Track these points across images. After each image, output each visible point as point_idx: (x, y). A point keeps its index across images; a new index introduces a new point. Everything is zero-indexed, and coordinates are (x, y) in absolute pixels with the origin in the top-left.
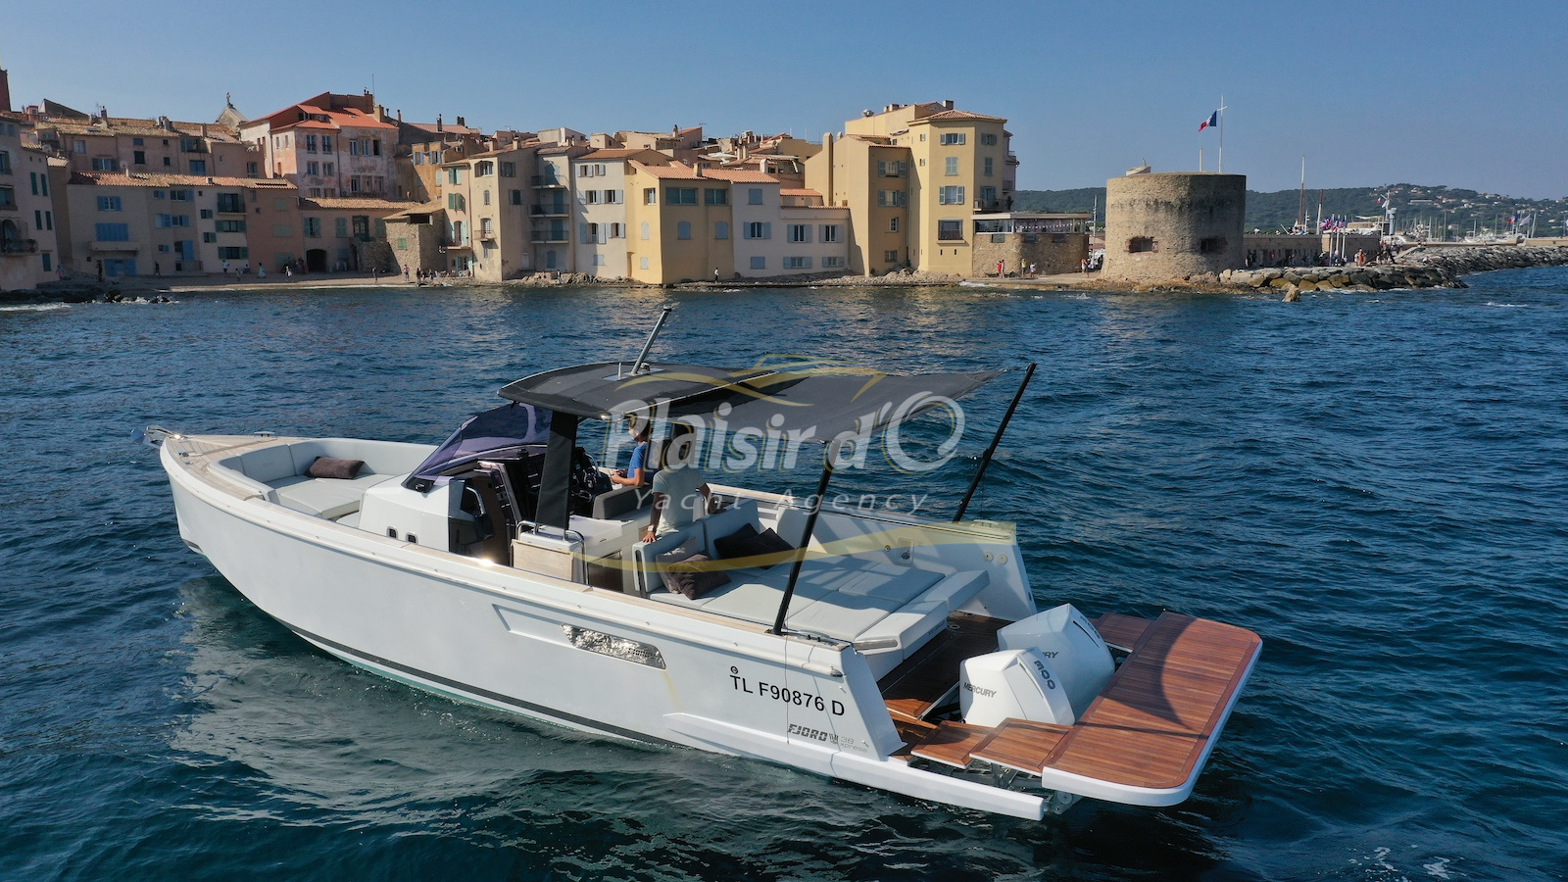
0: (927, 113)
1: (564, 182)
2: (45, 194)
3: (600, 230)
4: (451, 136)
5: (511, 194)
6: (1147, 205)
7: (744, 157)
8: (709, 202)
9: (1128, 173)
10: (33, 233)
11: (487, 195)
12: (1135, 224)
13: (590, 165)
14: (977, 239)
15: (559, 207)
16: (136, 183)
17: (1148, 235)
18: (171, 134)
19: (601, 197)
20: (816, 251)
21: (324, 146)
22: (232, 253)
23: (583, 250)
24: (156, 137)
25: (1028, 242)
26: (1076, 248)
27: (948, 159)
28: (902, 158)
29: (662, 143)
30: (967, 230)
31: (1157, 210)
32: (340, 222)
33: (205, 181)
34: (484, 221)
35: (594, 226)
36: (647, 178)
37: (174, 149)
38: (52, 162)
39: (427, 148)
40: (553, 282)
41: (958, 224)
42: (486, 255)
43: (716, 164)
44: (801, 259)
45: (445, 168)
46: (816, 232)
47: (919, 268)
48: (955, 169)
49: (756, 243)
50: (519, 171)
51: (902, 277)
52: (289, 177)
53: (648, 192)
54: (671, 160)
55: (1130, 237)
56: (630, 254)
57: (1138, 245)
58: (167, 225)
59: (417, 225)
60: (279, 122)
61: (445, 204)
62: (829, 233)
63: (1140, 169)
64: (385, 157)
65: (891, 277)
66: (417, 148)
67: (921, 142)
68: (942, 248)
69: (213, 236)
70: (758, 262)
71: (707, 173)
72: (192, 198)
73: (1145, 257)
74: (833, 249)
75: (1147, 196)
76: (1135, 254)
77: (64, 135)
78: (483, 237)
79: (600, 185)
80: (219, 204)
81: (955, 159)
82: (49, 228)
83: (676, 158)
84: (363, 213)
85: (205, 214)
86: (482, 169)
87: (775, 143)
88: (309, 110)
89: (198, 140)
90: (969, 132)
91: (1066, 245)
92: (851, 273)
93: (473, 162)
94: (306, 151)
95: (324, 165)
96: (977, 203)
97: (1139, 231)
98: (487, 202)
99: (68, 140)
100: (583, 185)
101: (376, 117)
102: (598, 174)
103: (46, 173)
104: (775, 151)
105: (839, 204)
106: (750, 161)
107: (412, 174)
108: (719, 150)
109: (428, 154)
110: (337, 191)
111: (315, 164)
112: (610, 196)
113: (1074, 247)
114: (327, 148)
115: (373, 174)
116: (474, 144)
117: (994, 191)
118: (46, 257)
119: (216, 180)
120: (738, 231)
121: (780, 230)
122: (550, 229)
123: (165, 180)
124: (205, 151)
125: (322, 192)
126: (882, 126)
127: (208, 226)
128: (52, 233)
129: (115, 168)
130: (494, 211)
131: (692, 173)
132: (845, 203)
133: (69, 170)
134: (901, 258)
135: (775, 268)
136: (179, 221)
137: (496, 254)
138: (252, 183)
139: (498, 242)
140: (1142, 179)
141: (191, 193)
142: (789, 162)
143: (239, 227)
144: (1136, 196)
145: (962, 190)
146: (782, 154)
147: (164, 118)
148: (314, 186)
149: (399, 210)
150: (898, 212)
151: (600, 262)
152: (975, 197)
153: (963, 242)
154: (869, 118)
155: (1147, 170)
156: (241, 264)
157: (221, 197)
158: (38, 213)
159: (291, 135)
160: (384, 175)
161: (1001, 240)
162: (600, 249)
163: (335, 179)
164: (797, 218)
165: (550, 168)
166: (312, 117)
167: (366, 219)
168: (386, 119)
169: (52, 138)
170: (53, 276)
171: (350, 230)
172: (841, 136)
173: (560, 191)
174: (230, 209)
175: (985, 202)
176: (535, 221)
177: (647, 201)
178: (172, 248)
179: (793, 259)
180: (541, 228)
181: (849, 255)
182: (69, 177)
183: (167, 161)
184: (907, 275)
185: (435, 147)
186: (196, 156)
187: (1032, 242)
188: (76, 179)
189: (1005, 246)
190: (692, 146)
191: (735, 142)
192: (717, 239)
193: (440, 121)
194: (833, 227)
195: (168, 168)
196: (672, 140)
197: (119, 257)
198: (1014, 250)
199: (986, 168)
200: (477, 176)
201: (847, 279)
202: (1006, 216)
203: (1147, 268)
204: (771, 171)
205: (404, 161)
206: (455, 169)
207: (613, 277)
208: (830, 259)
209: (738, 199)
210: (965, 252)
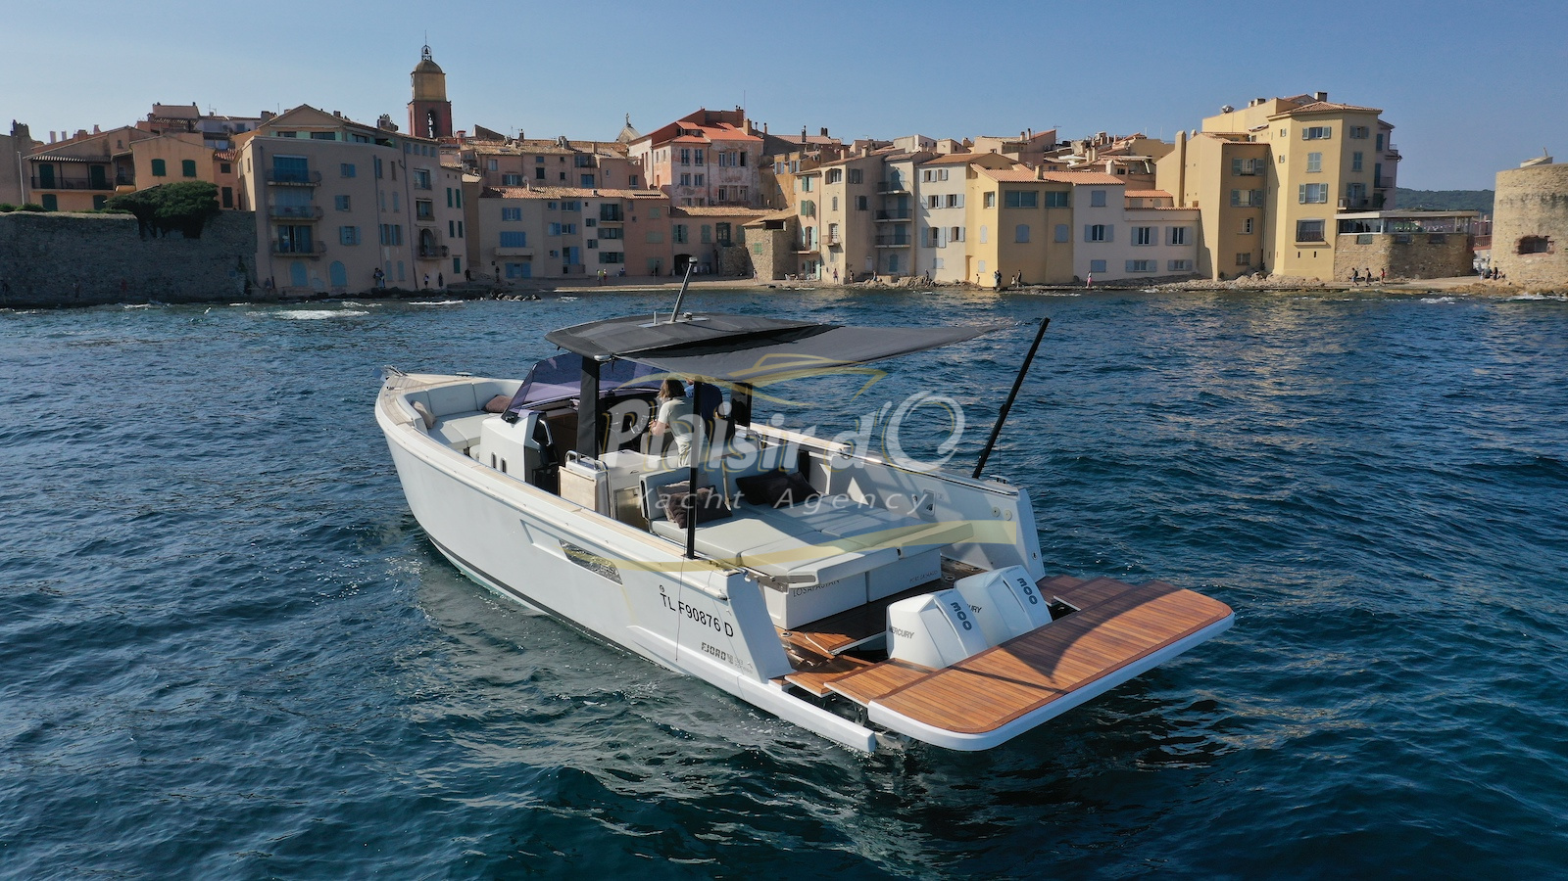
0: (1292, 108)
1: (908, 187)
2: (458, 206)
3: (941, 234)
4: (811, 147)
5: (858, 200)
6: (1543, 200)
7: (1093, 159)
8: (1049, 204)
9: (1523, 165)
10: (445, 239)
11: (835, 201)
12: (1527, 222)
13: (934, 170)
14: (1341, 240)
15: (903, 212)
16: (534, 196)
17: (1542, 234)
18: (567, 152)
19: (942, 201)
20: (1162, 254)
21: (696, 158)
22: (610, 258)
23: (923, 253)
24: (554, 155)
25: (1399, 243)
26: (1458, 249)
27: (1310, 155)
28: (1259, 155)
29: (1008, 147)
30: (1330, 231)
31: (1554, 206)
32: (705, 229)
33: (589, 193)
34: (832, 226)
35: (935, 230)
36: (988, 182)
37: (569, 166)
38: (466, 178)
39: (787, 159)
40: (893, 285)
41: (1320, 223)
42: (832, 259)
43: (1063, 167)
44: (1144, 263)
45: (799, 177)
46: (1162, 235)
47: (1274, 272)
48: (1318, 165)
49: (1098, 246)
50: (866, 177)
51: (1254, 281)
52: (665, 189)
53: (988, 195)
54: (1014, 162)
55: (1521, 236)
56: (968, 257)
57: (1529, 245)
58: (558, 233)
59: (772, 231)
60: (659, 138)
61: (797, 211)
62: (1178, 236)
63: (1538, 160)
64: (750, 168)
65: (1242, 282)
66: (779, 158)
67: (1281, 138)
68: (1300, 250)
69: (596, 241)
70: (1098, 266)
71: (1049, 175)
72: (579, 209)
73: (1538, 259)
74: (1179, 252)
75: (1542, 190)
76: (1526, 255)
77: (481, 155)
78: (830, 241)
79: (941, 189)
80: (601, 213)
81: (1318, 155)
82: (461, 235)
83: (1022, 161)
84: (726, 221)
85: (590, 223)
86: (832, 176)
87: (1127, 144)
88: (685, 126)
89: (589, 156)
90: (1336, 126)
91: (1445, 246)
92: (1199, 277)
93: (824, 170)
94: (680, 163)
95: (696, 176)
96: (1341, 201)
97: (1531, 230)
98: (835, 208)
99: (484, 159)
100: (926, 190)
101: (744, 130)
102: (940, 179)
103: (460, 187)
104: (1128, 152)
105: (1189, 205)
106: (1099, 163)
107: (773, 183)
108: (1071, 152)
109: (787, 164)
110: (706, 199)
111: (688, 176)
112: (952, 200)
113: (1455, 249)
114: (699, 160)
115: (739, 184)
116: (830, 152)
117: (1364, 189)
118: (456, 261)
119: (600, 192)
120: (1079, 233)
121: (1123, 233)
122: (893, 233)
123: (557, 193)
124: (595, 166)
125: (693, 200)
126: (1238, 123)
127: (591, 233)
128: (463, 240)
129: (520, 184)
130: (841, 217)
131: (1034, 176)
132: (1196, 204)
133: (481, 186)
134: (1254, 261)
135: (1116, 272)
136: (568, 229)
137: (841, 259)
138: (630, 194)
139: (843, 246)
140: (1538, 171)
141: (579, 203)
142: (1142, 163)
143: (618, 234)
144: (1529, 191)
145: (1325, 187)
146: (1134, 154)
147: (563, 137)
148: (686, 196)
149: (759, 217)
150: (1253, 212)
151: (938, 266)
152: (1339, 195)
153: (1324, 243)
154: (1228, 114)
155: (1549, 161)
156: (618, 267)
157: (604, 207)
158: (451, 223)
159: (668, 149)
160: (749, 185)
161: (1368, 241)
162: (940, 253)
163: (704, 189)
164: (1142, 219)
165: (896, 174)
166: (688, 132)
167: (728, 226)
168: (753, 132)
169: (472, 158)
170: (461, 278)
171: (713, 237)
172: (1195, 134)
173: (904, 196)
174: (611, 218)
175: (1352, 200)
176: (879, 226)
177: (987, 204)
178: (561, 253)
179: (1137, 263)
180: (886, 232)
181: (1198, 257)
182: (481, 191)
183: (562, 176)
184: (1259, 279)
185: (794, 157)
186: (586, 171)
187: (1405, 243)
188: (487, 193)
189: (1371, 248)
190: (1043, 149)
191: (1087, 145)
192: (1056, 242)
193: (804, 133)
194: (1181, 229)
195: (563, 182)
196: (1019, 143)
197: (518, 261)
198: (1382, 252)
199: (1355, 164)
200: (827, 183)
201: (1193, 283)
202: (1375, 215)
203: (1539, 271)
204: (1120, 172)
205: (766, 171)
206: (808, 176)
207: (951, 280)
208: (1176, 262)
209: (1080, 202)
210: (1326, 255)
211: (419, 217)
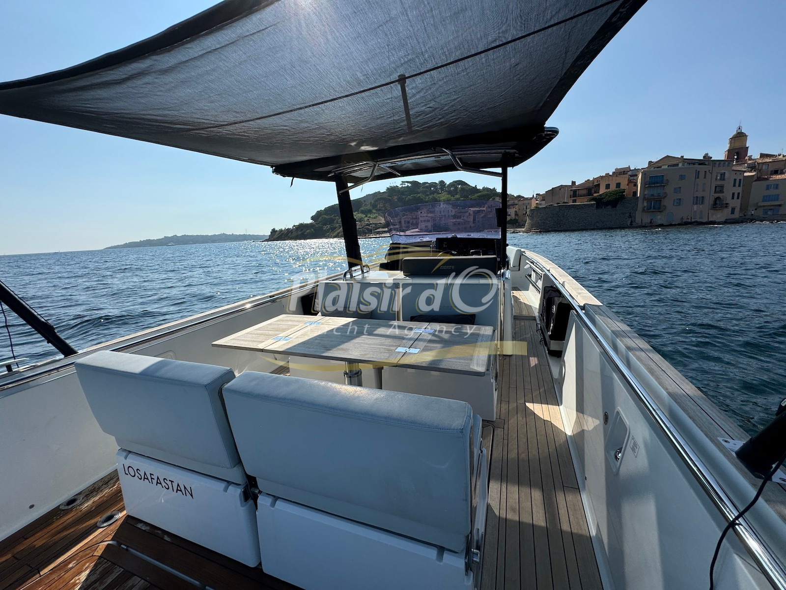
2: (739, 186)
38: (747, 174)
77: (759, 164)
82: (738, 198)
103: (742, 178)
118: (733, 209)
128: (739, 201)
129: (781, 172)
158: (734, 194)
170: (737, 215)
182: (755, 179)
211: (715, 192)
